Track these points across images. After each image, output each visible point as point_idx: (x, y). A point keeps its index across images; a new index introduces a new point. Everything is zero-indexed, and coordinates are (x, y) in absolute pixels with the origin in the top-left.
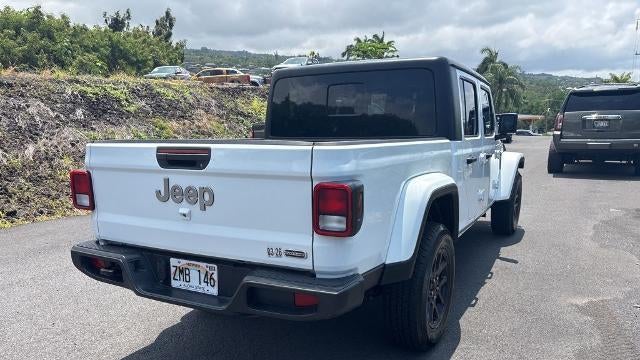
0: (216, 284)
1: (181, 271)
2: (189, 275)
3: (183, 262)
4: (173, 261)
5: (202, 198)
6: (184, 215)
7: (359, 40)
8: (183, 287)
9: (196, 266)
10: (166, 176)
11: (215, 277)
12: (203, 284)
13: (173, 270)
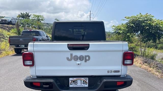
0: (88, 83)
1: (74, 82)
2: (77, 82)
3: (75, 79)
4: (71, 79)
5: (86, 59)
6: (79, 64)
7: (22, 14)
8: (74, 86)
9: (80, 79)
10: (71, 53)
11: (87, 81)
12: (83, 84)
13: (70, 82)
